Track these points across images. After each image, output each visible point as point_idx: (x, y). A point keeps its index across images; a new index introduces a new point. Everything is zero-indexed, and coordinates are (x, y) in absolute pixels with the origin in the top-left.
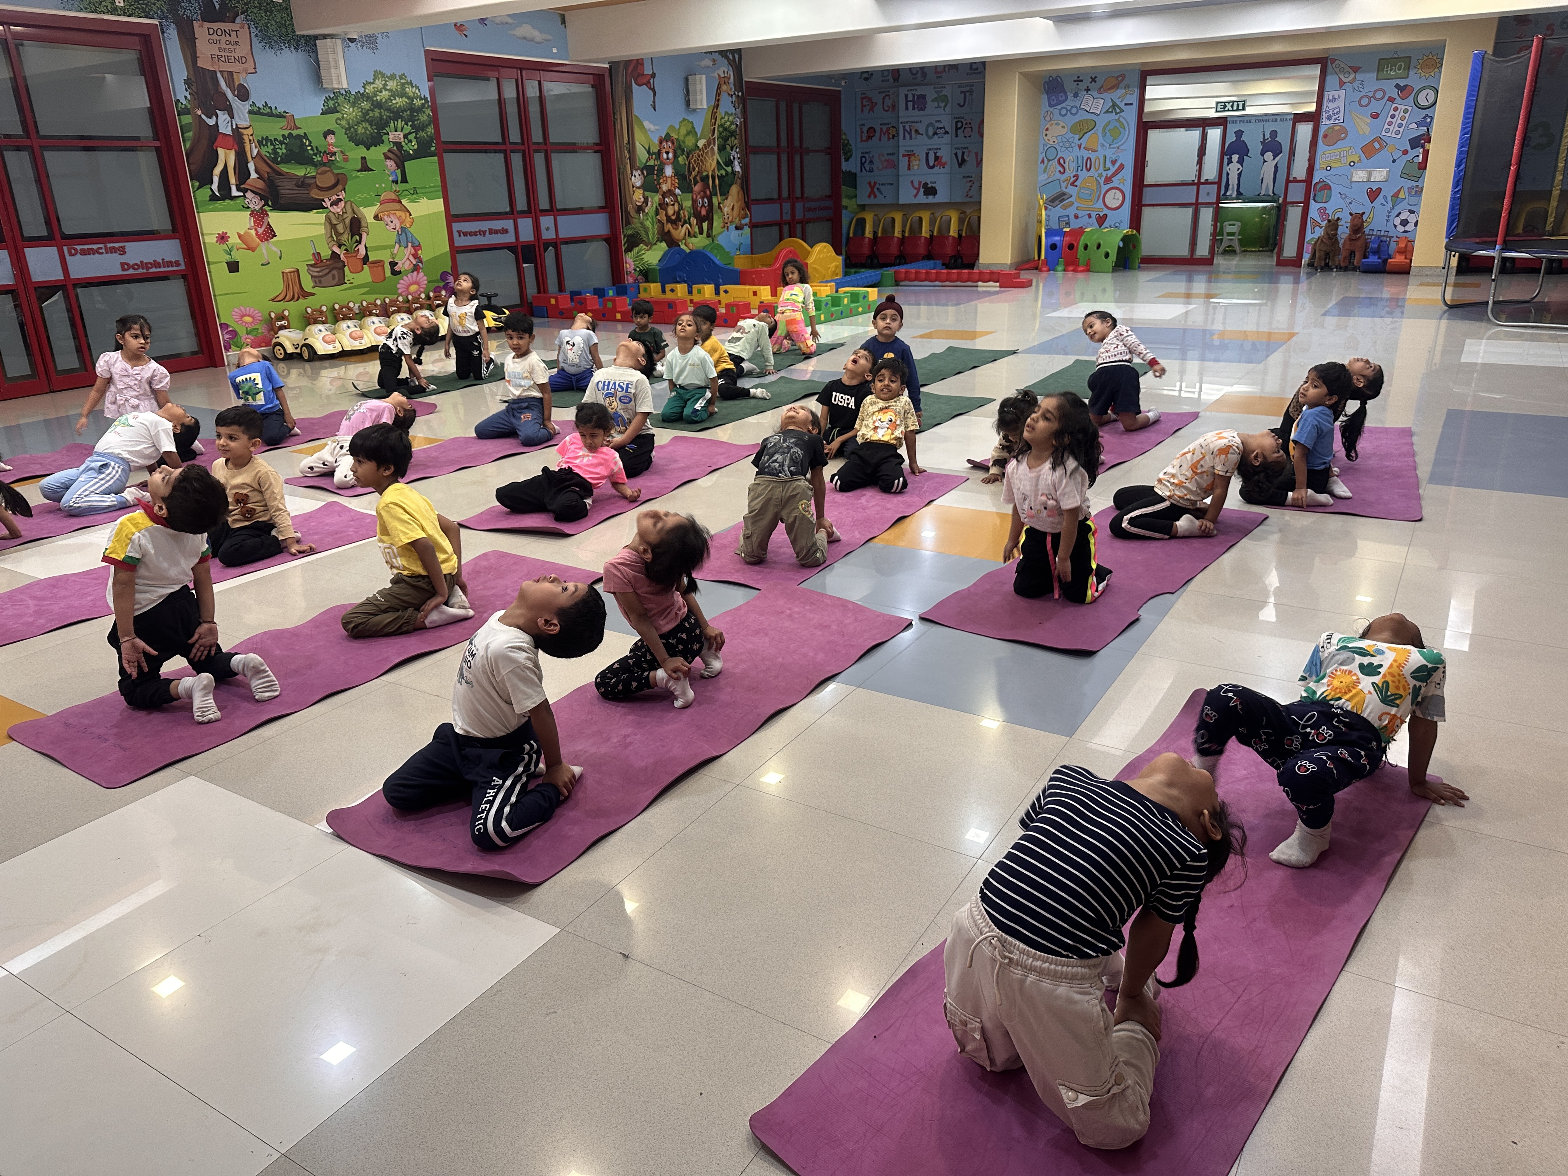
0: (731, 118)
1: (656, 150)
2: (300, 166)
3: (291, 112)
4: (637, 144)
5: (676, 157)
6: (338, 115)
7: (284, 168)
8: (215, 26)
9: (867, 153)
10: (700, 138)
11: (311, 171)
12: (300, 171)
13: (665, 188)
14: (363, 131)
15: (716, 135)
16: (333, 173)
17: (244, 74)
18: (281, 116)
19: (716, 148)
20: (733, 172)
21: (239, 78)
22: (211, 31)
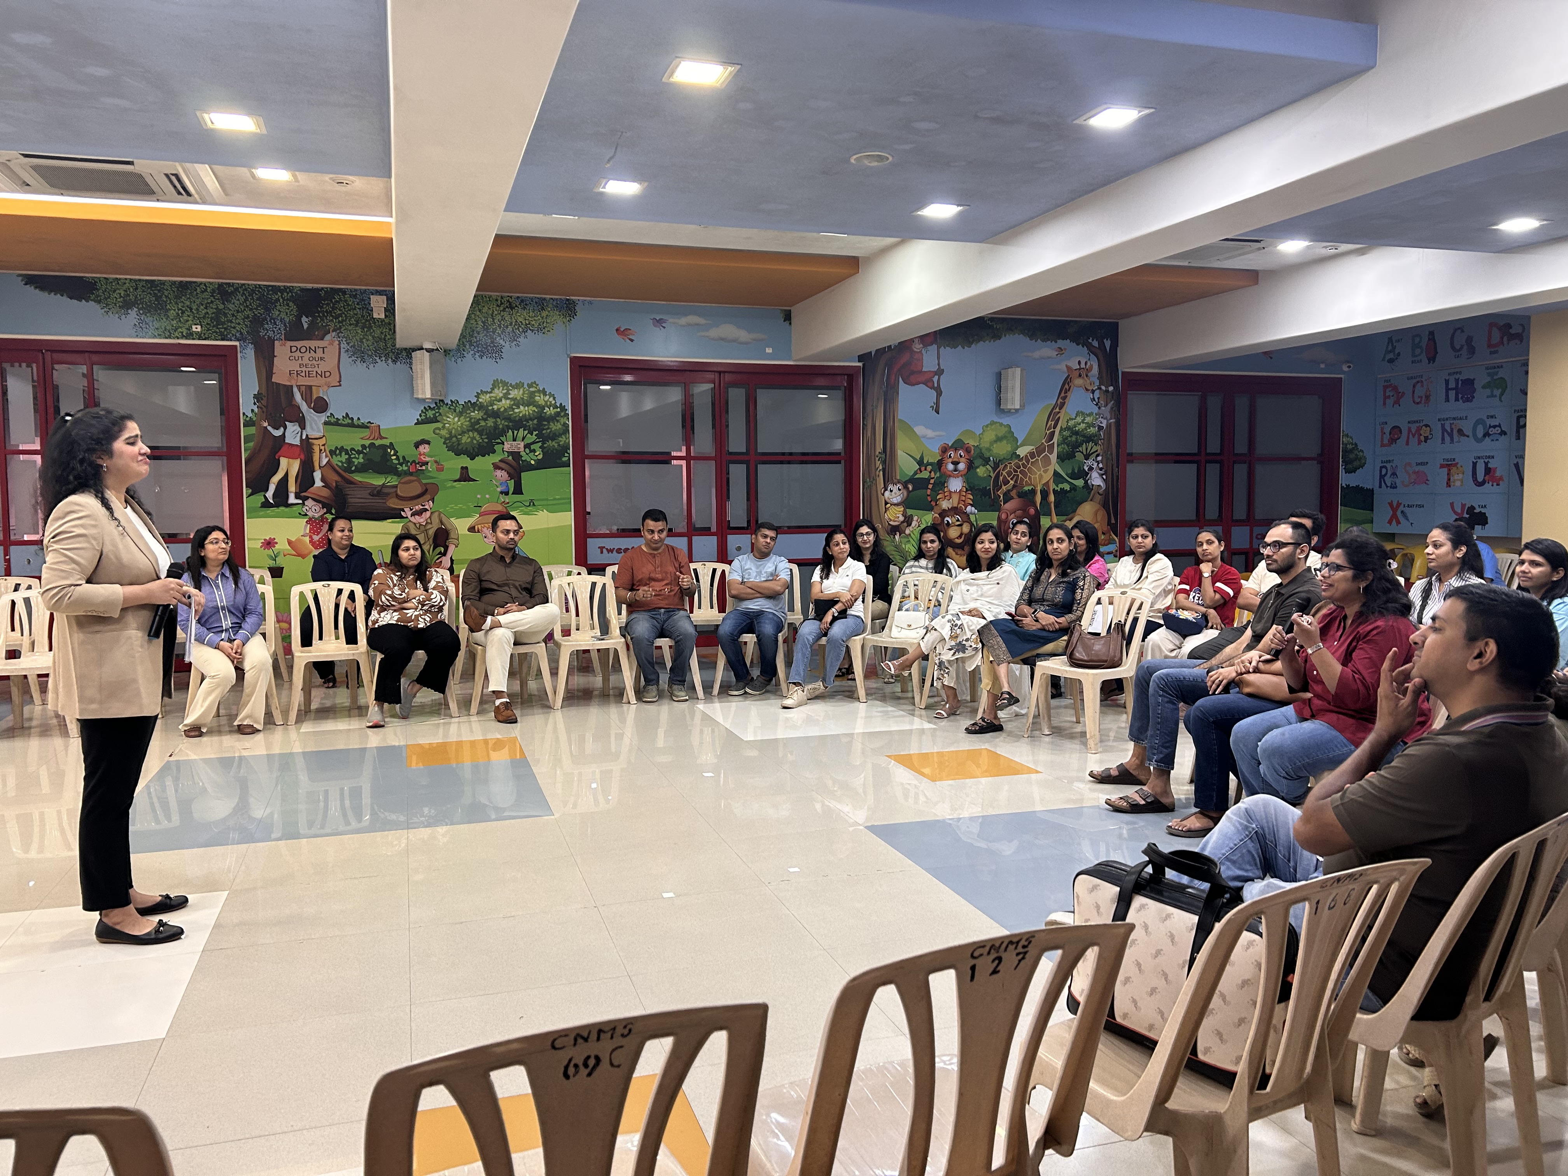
0: (1088, 419)
1: (935, 460)
2: (378, 475)
3: (376, 422)
4: (900, 454)
5: (971, 466)
6: (439, 425)
7: (358, 478)
8: (299, 344)
9: (1389, 461)
10: (1022, 445)
11: (392, 480)
12: (378, 481)
13: (945, 505)
14: (469, 440)
15: (1055, 440)
16: (420, 483)
17: (326, 387)
18: (363, 426)
19: (1054, 457)
20: (1087, 487)
21: (318, 392)
22: (294, 349)
